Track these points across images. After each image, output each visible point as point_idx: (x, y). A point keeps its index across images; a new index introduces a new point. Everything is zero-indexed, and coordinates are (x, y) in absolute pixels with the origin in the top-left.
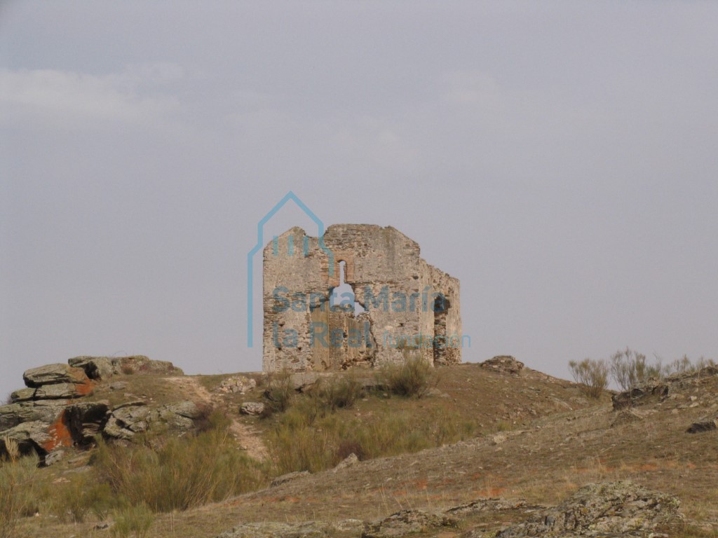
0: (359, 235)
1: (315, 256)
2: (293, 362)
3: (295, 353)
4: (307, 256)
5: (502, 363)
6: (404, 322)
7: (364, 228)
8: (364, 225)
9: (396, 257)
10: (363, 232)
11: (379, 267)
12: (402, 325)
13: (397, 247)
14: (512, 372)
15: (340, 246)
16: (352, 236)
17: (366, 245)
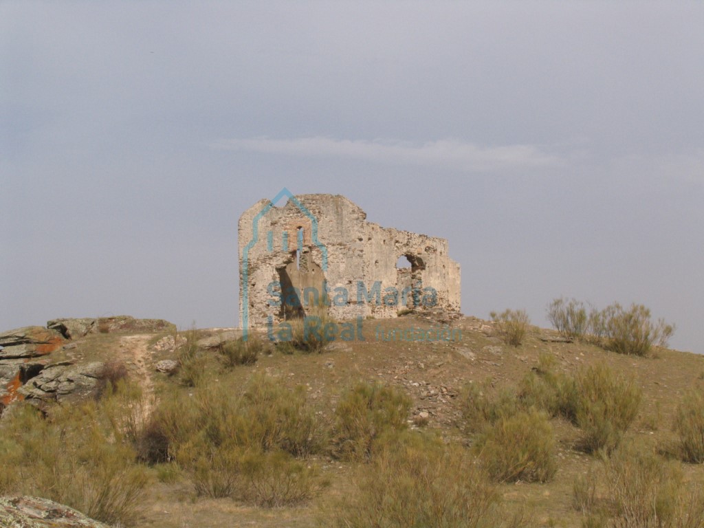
0: (314, 204)
1: (279, 224)
2: (263, 317)
3: (265, 310)
4: (272, 224)
5: (434, 315)
6: (352, 279)
7: (318, 197)
8: (318, 195)
9: (344, 222)
10: (316, 200)
11: (330, 231)
12: (350, 282)
13: (345, 212)
14: (443, 322)
15: (299, 215)
16: (308, 205)
17: (319, 212)
